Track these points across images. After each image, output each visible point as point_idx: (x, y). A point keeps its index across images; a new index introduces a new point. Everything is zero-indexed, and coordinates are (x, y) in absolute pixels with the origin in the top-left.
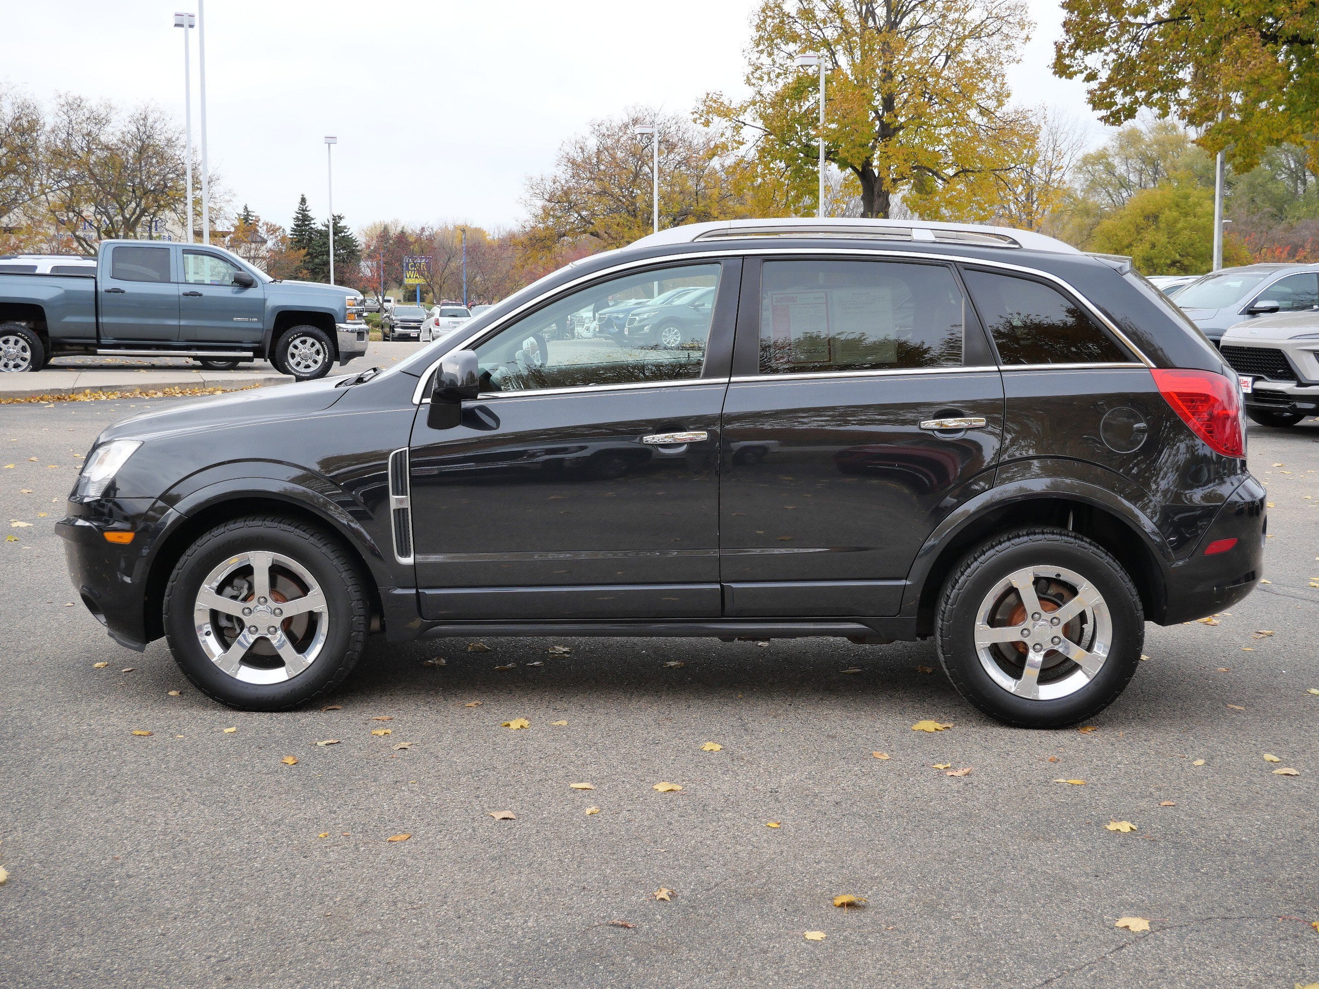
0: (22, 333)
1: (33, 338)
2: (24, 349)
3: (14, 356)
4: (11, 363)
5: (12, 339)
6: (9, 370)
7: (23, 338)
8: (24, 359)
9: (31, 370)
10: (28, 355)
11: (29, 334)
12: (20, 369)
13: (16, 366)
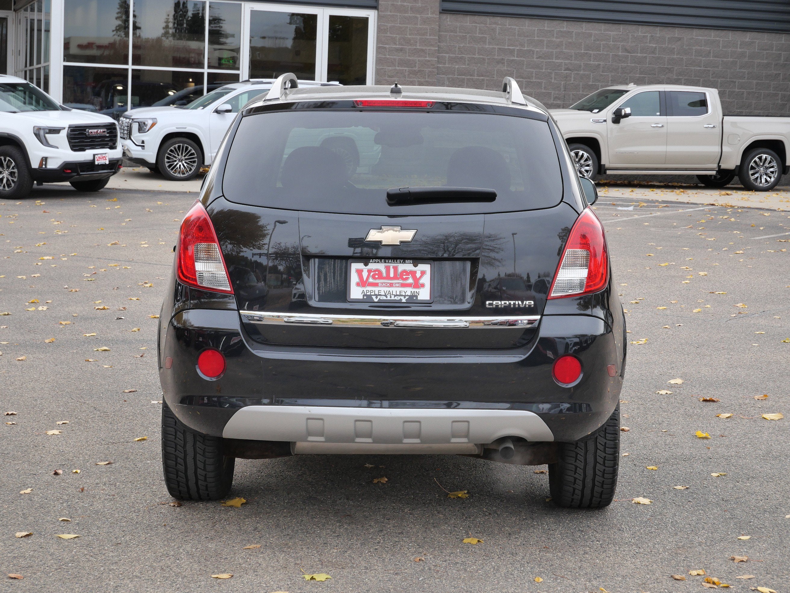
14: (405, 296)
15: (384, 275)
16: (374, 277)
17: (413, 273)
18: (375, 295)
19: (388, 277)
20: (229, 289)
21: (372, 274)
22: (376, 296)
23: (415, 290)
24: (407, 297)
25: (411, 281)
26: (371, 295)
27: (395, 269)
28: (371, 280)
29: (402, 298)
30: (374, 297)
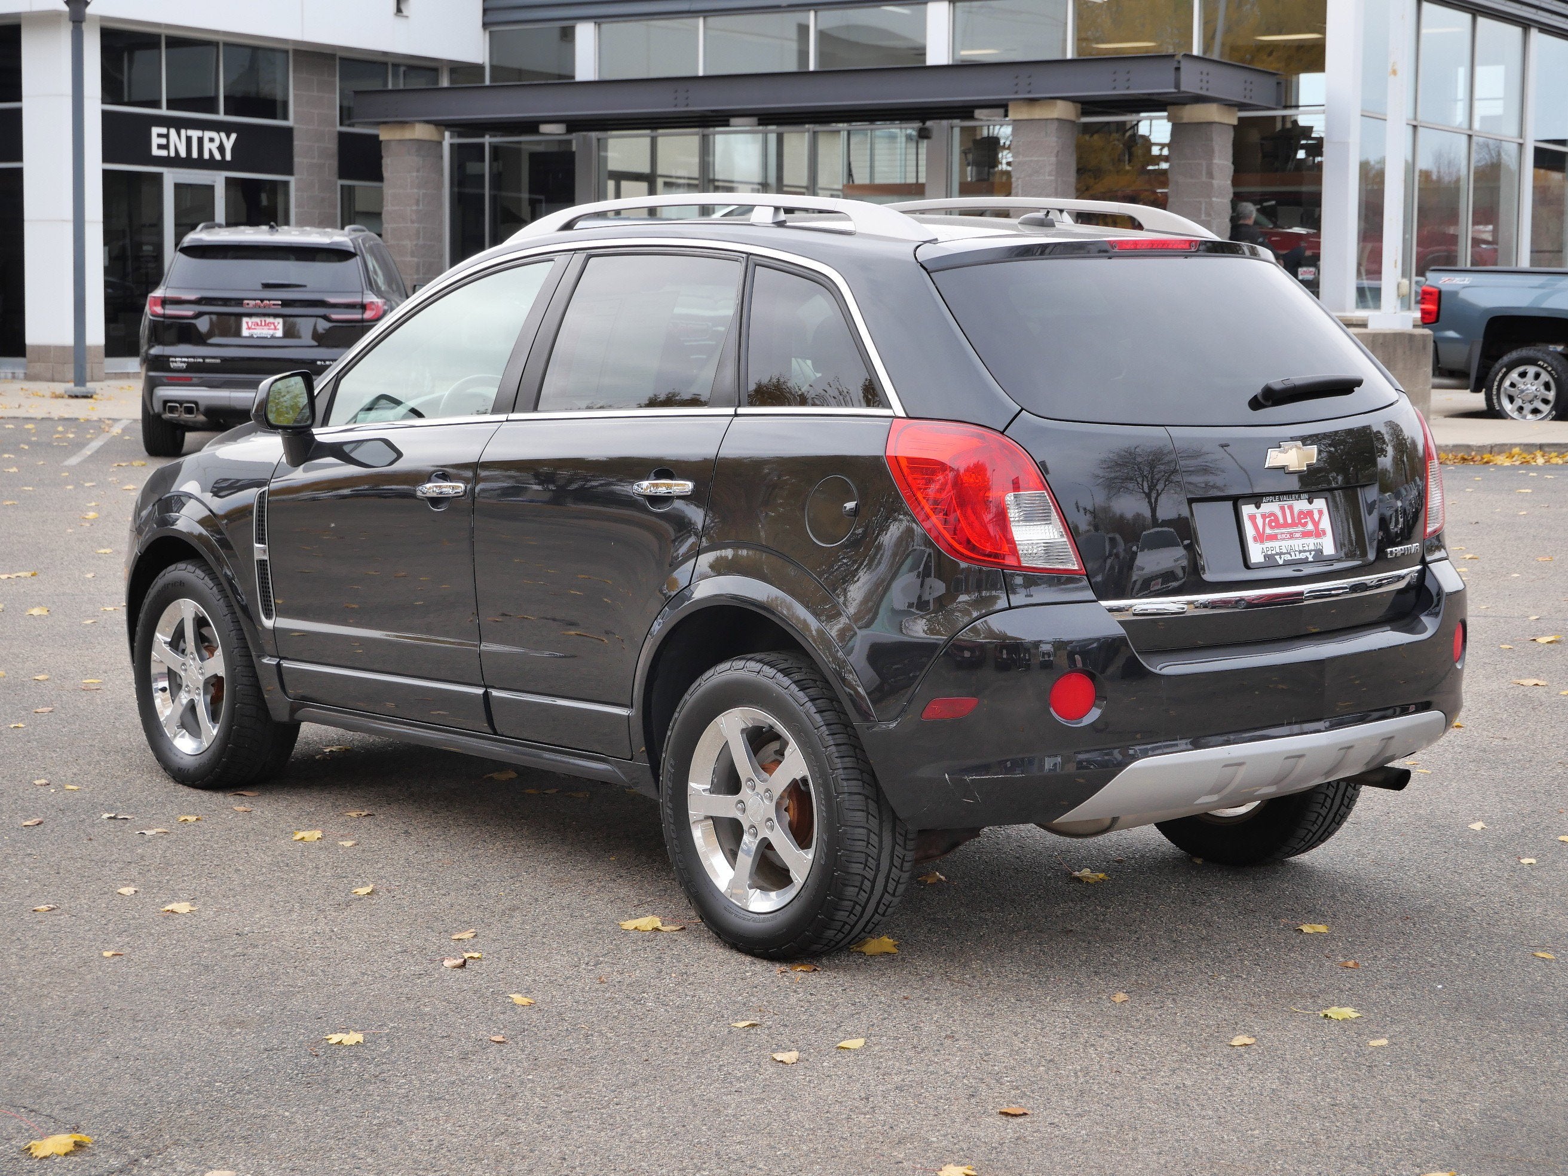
0: (1545, 362)
1: (1560, 369)
2: (1547, 386)
3: (1531, 397)
4: (1528, 407)
5: (1532, 370)
6: (1524, 417)
7: (1545, 369)
8: (1546, 401)
9: (1555, 419)
10: (1551, 395)
11: (1555, 363)
12: (1540, 416)
13: (1536, 411)
14: (1310, 551)
15: (1281, 521)
16: (1272, 527)
17: (1310, 513)
18: (1277, 554)
19: (1286, 525)
20: (1076, 567)
21: (1267, 520)
22: (1280, 554)
23: (1319, 540)
24: (1313, 553)
25: (1310, 527)
26: (1273, 555)
27: (1291, 508)
28: (1268, 531)
29: (1308, 554)
30: (1277, 557)
